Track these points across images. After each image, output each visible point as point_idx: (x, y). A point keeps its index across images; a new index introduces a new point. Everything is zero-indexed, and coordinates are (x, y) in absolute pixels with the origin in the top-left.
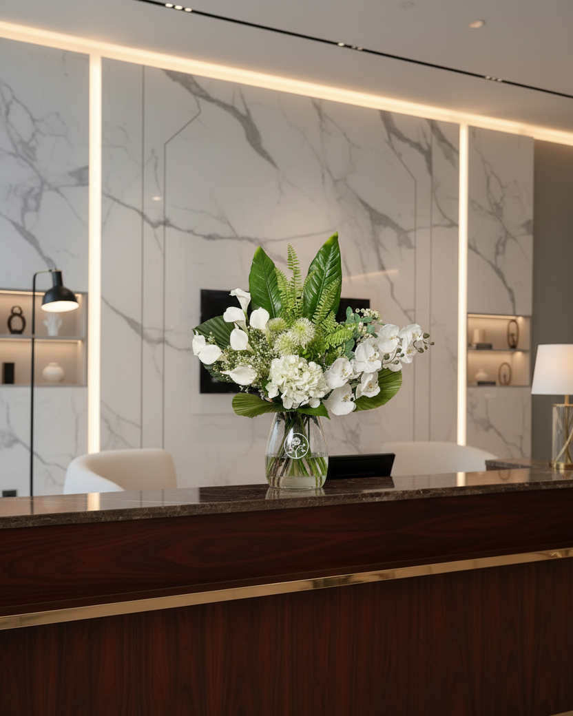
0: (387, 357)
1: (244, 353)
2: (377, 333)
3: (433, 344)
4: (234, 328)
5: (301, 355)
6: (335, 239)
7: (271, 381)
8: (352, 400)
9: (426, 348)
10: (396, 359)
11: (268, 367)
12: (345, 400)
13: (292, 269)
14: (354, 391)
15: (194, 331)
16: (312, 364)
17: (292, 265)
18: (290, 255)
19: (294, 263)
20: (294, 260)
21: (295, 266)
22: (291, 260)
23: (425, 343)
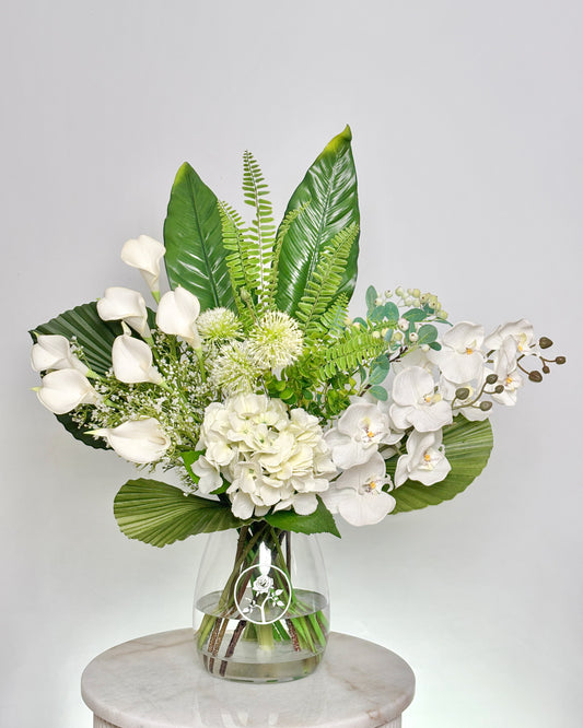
0: (462, 394)
1: (143, 387)
2: (438, 340)
3: (560, 361)
4: (122, 333)
5: (274, 394)
6: (346, 140)
7: (203, 453)
8: (385, 488)
9: (546, 370)
10: (485, 398)
11: (199, 421)
12: (369, 488)
13: (253, 204)
14: (391, 470)
15: (34, 337)
16: (298, 412)
17: (253, 196)
18: (249, 174)
19: (258, 190)
20: (257, 184)
21: (259, 197)
22: (252, 185)
23: (544, 360)
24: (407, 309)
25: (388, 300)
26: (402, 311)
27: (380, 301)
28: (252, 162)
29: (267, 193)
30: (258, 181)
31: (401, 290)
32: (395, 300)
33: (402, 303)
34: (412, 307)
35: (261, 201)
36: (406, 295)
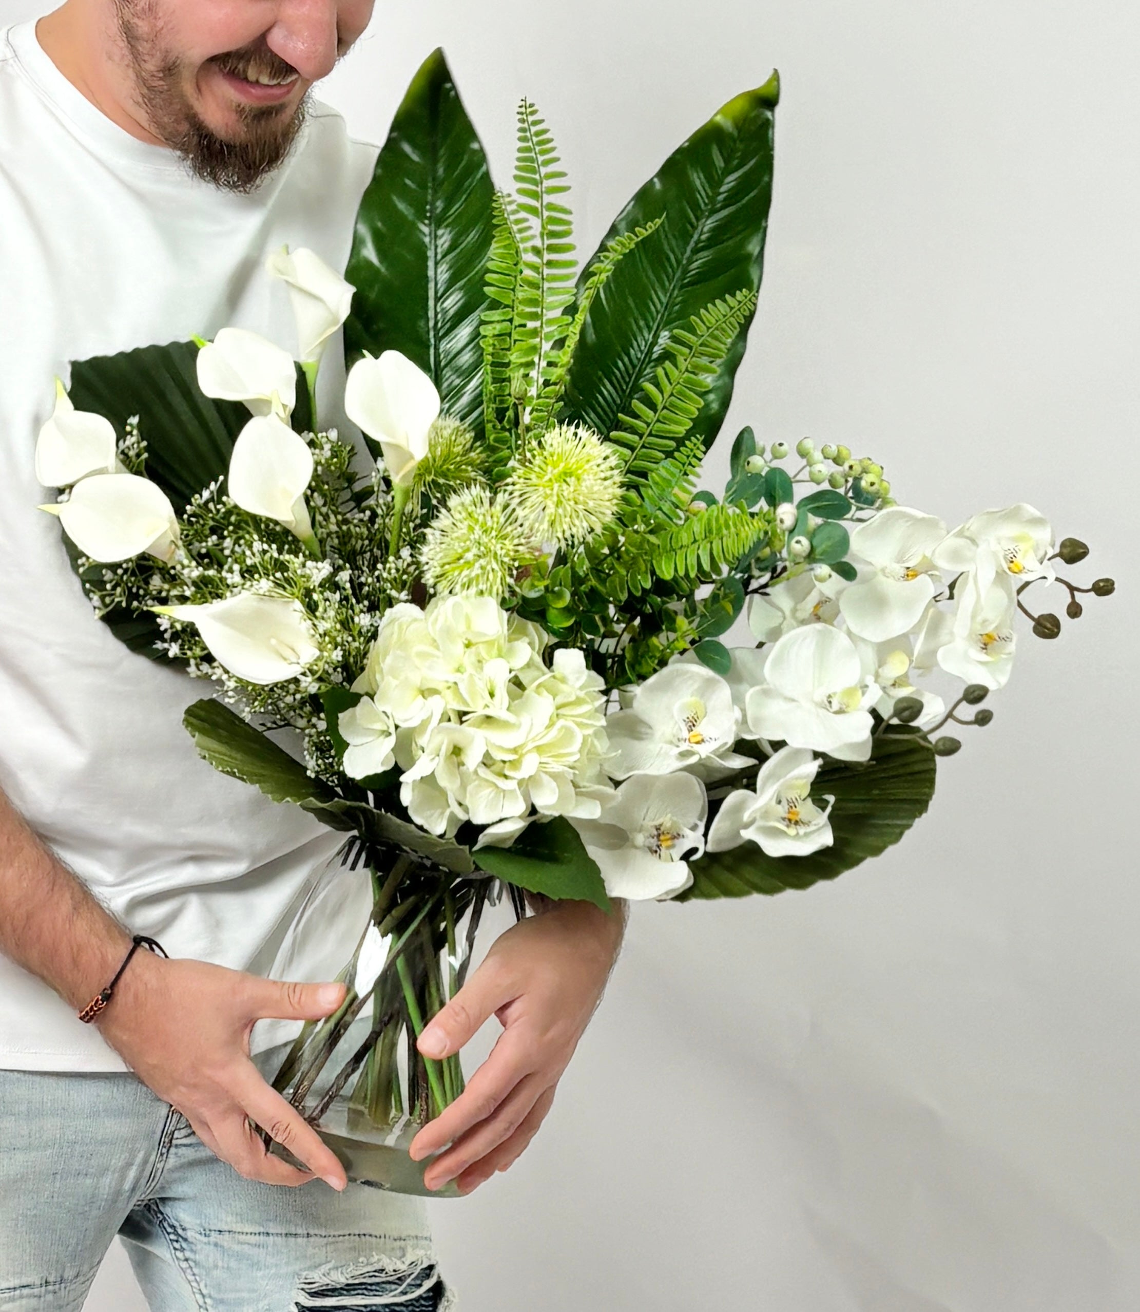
3: (1104, 588)
13: (533, 210)
17: (535, 195)
18: (528, 150)
19: (547, 183)
20: (543, 170)
21: (547, 199)
22: (534, 171)
23: (1072, 589)
24: (812, 489)
25: (776, 464)
26: (802, 491)
27: (759, 464)
28: (535, 123)
29: (567, 188)
30: (546, 163)
31: (809, 444)
32: (791, 465)
33: (804, 475)
34: (826, 486)
35: (551, 207)
36: (817, 456)
